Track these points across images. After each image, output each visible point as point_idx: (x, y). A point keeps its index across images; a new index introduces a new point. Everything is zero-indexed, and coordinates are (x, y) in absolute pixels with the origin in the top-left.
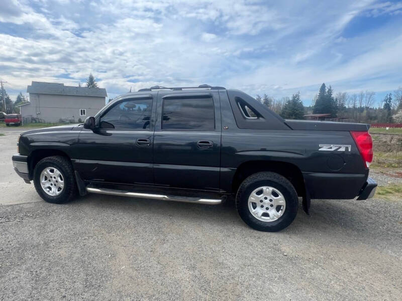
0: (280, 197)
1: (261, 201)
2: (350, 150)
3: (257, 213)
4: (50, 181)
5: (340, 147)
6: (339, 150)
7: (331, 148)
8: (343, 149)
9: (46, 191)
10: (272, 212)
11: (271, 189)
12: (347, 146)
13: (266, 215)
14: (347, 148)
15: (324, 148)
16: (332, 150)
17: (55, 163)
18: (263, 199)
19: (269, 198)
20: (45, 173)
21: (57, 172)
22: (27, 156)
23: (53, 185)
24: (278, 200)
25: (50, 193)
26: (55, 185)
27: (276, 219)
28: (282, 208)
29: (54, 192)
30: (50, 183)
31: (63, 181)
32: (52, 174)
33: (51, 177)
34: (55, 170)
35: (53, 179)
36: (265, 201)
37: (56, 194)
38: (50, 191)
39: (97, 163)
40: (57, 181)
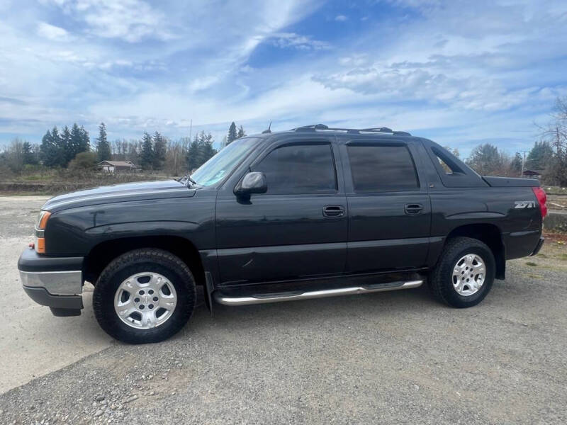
0: (480, 264)
1: (463, 272)
2: (534, 206)
3: (459, 287)
4: (137, 300)
5: (529, 204)
6: (528, 207)
7: (523, 205)
8: (530, 206)
9: (129, 322)
10: (472, 283)
11: (473, 256)
12: (532, 202)
14: (533, 204)
16: (524, 207)
17: (160, 262)
18: (464, 270)
19: (470, 267)
20: (129, 285)
21: (159, 281)
22: (81, 258)
23: (147, 307)
24: (480, 267)
25: (138, 325)
26: (151, 307)
27: (477, 290)
28: (480, 276)
29: (150, 320)
30: (139, 304)
31: (173, 296)
32: (145, 286)
33: (142, 293)
34: (155, 276)
35: (146, 295)
36: (466, 272)
37: (155, 323)
38: (136, 321)
39: (253, 253)
40: (155, 299)
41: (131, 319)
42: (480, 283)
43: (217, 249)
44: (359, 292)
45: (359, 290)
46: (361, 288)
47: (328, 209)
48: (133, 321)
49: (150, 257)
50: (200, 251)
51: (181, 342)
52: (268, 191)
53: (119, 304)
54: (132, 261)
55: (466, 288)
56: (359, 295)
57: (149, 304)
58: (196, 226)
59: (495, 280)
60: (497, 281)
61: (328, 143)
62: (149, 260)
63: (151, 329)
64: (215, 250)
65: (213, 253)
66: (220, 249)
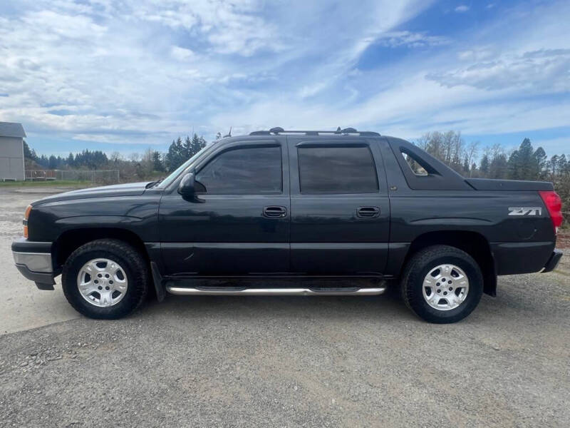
0: (461, 276)
1: (438, 284)
2: (540, 214)
3: (433, 300)
4: (96, 282)
5: (530, 211)
6: (530, 214)
7: (521, 212)
8: (533, 213)
9: (90, 300)
10: (451, 297)
11: (451, 267)
12: (537, 208)
13: (443, 301)
14: (537, 212)
15: (514, 213)
16: (523, 214)
17: (112, 250)
18: (440, 281)
19: (448, 279)
20: (89, 269)
21: (113, 267)
22: (51, 243)
23: (104, 288)
24: (462, 280)
25: (97, 303)
26: (108, 288)
27: (458, 305)
28: (462, 290)
29: (106, 300)
30: (98, 285)
31: (125, 281)
32: (101, 270)
33: (100, 276)
34: (109, 262)
35: (104, 278)
36: (443, 284)
37: (111, 303)
38: (96, 300)
39: (194, 248)
40: (111, 282)
41: (92, 297)
42: (462, 297)
43: (161, 242)
44: (305, 294)
45: (306, 292)
46: (308, 290)
47: (268, 209)
48: (94, 299)
49: (105, 245)
50: (146, 243)
51: (131, 321)
53: (82, 283)
54: (91, 249)
56: (306, 296)
57: (106, 286)
59: (484, 294)
60: (486, 297)
61: (279, 145)
62: (104, 249)
63: (106, 308)
64: (159, 243)
65: (158, 245)
66: (163, 242)
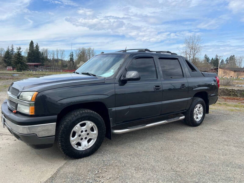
6: (215, 84)
10: (199, 116)
11: (199, 105)
19: (198, 109)
20: (77, 128)
21: (90, 125)
22: (56, 116)
23: (84, 139)
24: (201, 109)
27: (200, 119)
28: (201, 113)
29: (85, 145)
30: (80, 137)
31: (96, 132)
33: (82, 132)
35: (84, 132)
36: (197, 111)
37: (88, 147)
39: (129, 108)
40: (88, 134)
41: (76, 146)
42: (201, 115)
43: (115, 107)
44: (165, 123)
45: (165, 122)
46: (166, 121)
47: (156, 87)
48: (77, 147)
49: (87, 113)
50: (109, 109)
52: (141, 79)
53: (71, 139)
54: (79, 116)
55: (197, 118)
56: (166, 124)
57: (85, 137)
58: (107, 96)
59: (206, 114)
60: (206, 115)
61: (152, 57)
62: (86, 115)
63: (86, 150)
64: (114, 108)
65: (114, 109)
66: (117, 107)
